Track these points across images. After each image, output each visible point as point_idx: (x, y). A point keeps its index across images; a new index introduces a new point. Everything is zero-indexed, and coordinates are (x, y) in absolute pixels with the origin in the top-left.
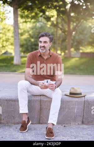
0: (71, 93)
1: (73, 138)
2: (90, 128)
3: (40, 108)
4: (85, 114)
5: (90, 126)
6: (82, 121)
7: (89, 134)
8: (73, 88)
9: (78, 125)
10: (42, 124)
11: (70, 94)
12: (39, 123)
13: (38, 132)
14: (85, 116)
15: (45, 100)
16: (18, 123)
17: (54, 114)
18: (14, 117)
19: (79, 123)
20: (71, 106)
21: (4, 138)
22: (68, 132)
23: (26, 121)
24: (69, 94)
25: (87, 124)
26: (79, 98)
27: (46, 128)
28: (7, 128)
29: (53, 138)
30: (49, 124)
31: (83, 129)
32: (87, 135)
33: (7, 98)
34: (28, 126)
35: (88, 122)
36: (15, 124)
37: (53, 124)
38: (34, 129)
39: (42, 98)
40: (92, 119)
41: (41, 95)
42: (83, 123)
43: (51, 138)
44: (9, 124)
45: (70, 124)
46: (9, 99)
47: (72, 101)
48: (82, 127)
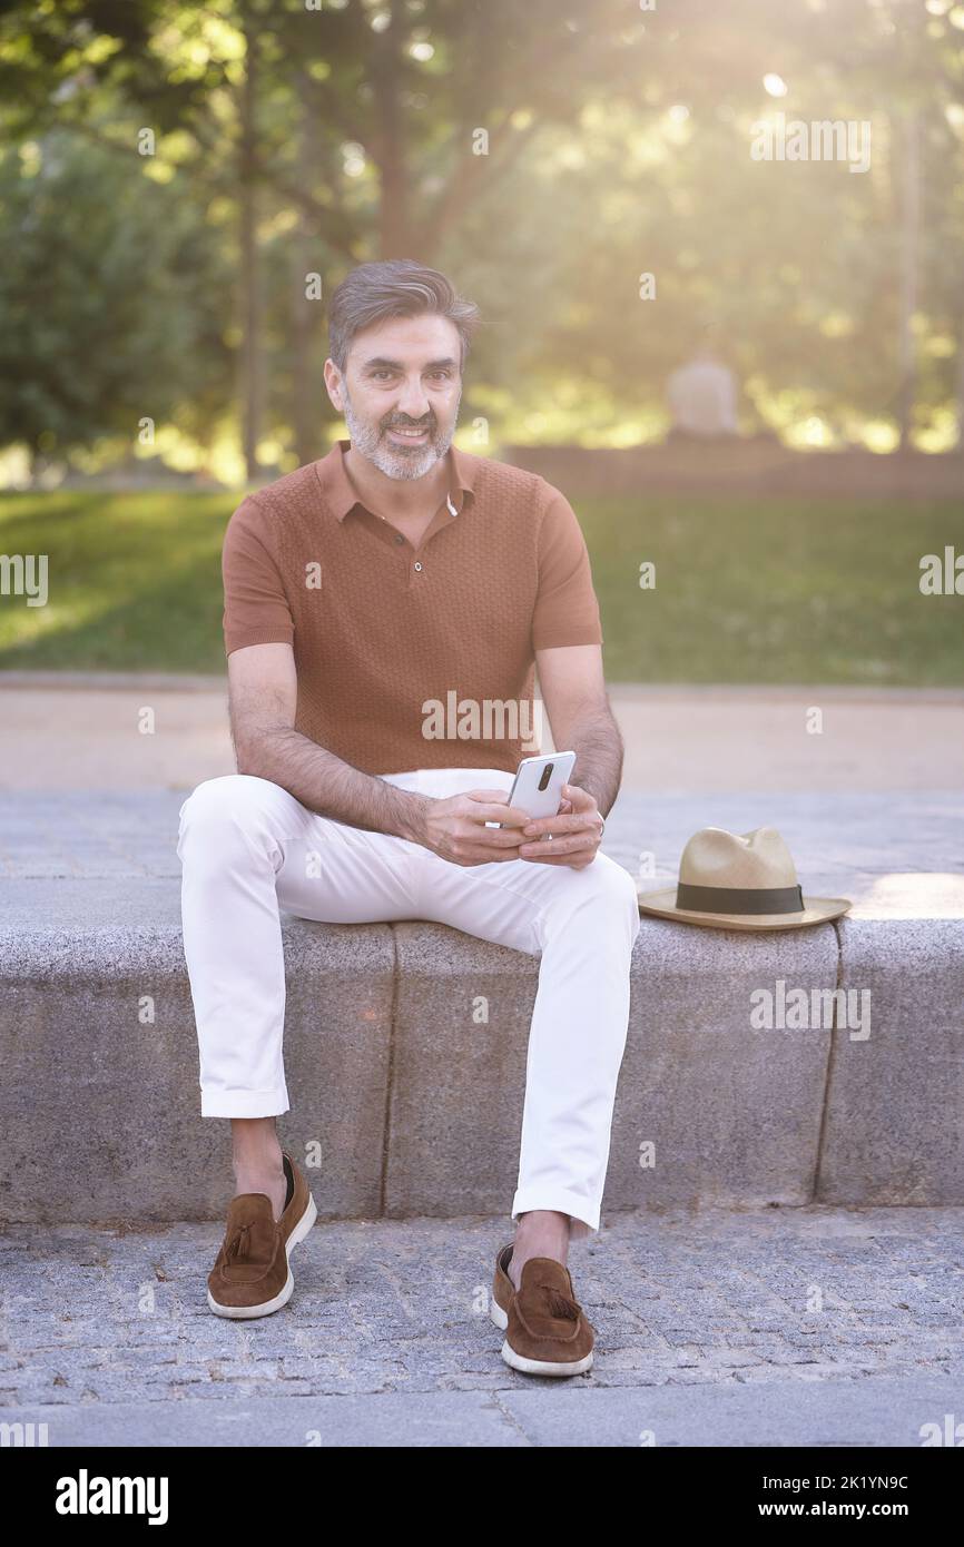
0: (692, 895)
1: (782, 1358)
2: (902, 1242)
3: (383, 1056)
4: (839, 1102)
5: (897, 1226)
6: (809, 1169)
7: (924, 1309)
8: (719, 842)
9: (775, 1218)
10: (401, 1216)
11: (680, 905)
12: (378, 1210)
13: (411, 1313)
14: (840, 1121)
15: (444, 968)
16: (155, 1218)
17: (570, 1120)
18: (112, 1159)
19: (781, 1199)
20: (706, 1028)
21: (78, 1382)
22: (710, 1300)
23: (277, 1191)
24: (668, 904)
25: (857, 1207)
26: (788, 944)
27: (491, 1265)
28: (61, 1272)
29: (585, 1363)
30: (525, 1226)
31: (843, 1254)
32: (906, 1324)
33: (44, 962)
34: (289, 1247)
35: (872, 1189)
36: (123, 1232)
37: (568, 1223)
38: (350, 1281)
39: (412, 951)
40: (908, 1155)
41: (391, 924)
42: (818, 1192)
43: (568, 1368)
44: (69, 1232)
45: (692, 1206)
46: (61, 968)
47: (711, 977)
48: (821, 1235)
